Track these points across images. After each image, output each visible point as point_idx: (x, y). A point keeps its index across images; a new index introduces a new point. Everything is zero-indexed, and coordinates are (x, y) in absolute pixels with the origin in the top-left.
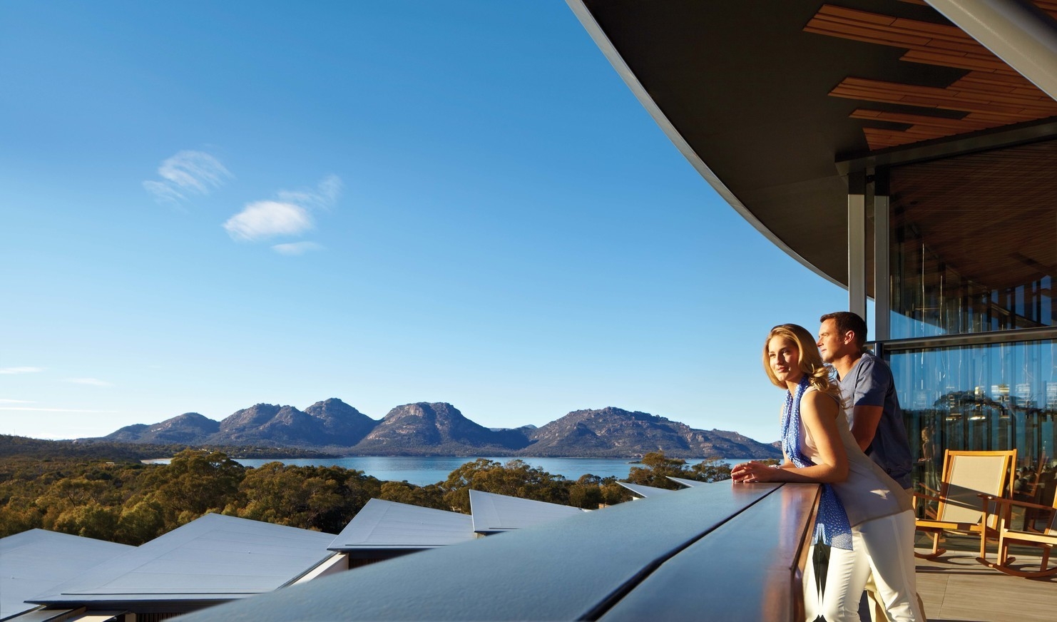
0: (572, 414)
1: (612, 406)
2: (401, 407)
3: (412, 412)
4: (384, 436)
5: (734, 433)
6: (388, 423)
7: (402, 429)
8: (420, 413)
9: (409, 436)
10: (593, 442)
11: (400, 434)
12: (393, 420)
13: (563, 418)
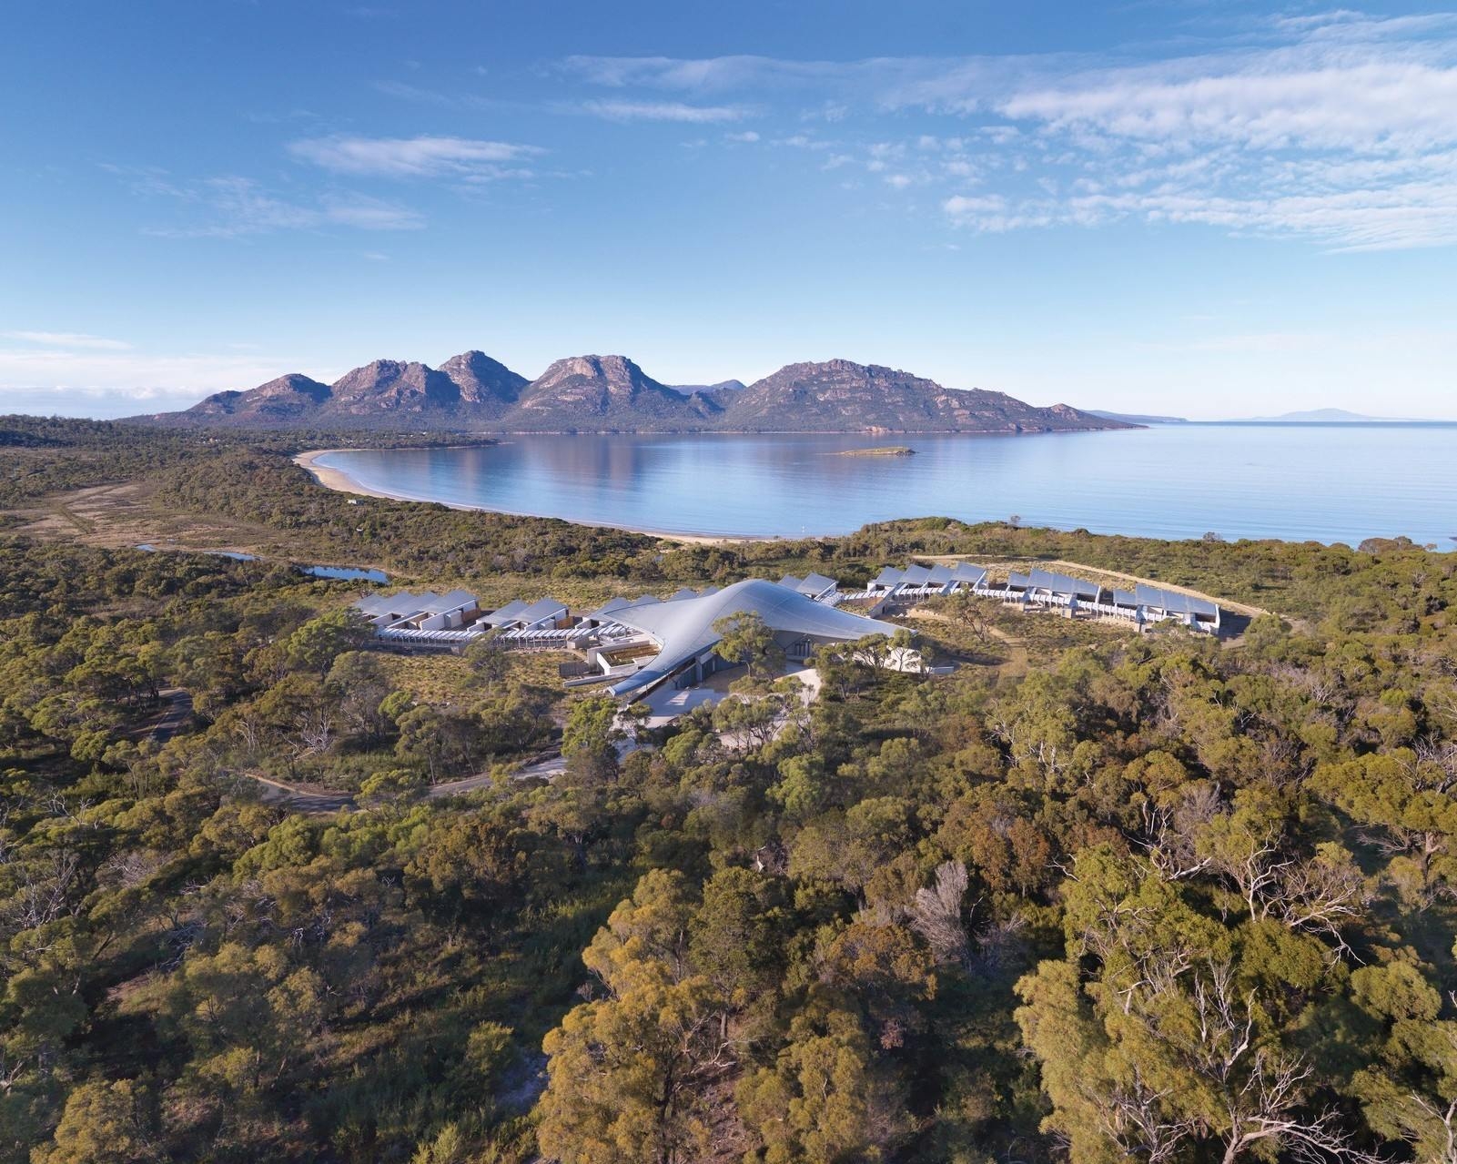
0: (789, 370)
1: (840, 357)
2: (563, 362)
3: (578, 370)
4: (543, 404)
5: (1001, 394)
6: (546, 386)
7: (566, 393)
8: (588, 372)
9: (576, 403)
10: (814, 410)
11: (564, 402)
12: (553, 382)
13: (776, 375)
